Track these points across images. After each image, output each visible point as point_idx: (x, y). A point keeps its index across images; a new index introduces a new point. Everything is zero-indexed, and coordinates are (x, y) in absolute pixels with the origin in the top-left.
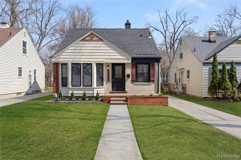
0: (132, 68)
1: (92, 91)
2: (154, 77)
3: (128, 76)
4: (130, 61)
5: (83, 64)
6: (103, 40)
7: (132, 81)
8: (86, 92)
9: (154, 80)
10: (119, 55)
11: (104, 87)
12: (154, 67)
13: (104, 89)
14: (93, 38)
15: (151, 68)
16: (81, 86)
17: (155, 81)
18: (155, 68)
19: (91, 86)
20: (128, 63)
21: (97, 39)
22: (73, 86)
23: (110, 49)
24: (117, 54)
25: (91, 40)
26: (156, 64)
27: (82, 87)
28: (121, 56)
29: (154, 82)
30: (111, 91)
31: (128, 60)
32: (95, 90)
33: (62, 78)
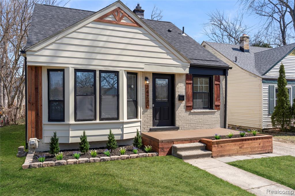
0: (187, 83)
1: (118, 128)
2: (219, 100)
3: (181, 98)
4: (187, 71)
5: (101, 72)
6: (140, 26)
7: (187, 107)
9: (219, 106)
10: (169, 57)
11: (139, 120)
12: (220, 82)
13: (139, 124)
14: (121, 19)
15: (216, 84)
16: (95, 119)
17: (220, 107)
18: (220, 85)
19: (118, 118)
20: (180, 75)
21: (130, 23)
22: (79, 121)
23: (155, 45)
24: (165, 56)
25: (117, 23)
26: (222, 77)
27: (98, 121)
28: (173, 59)
29: (219, 109)
30: (152, 127)
31: (184, 68)
32: (125, 126)
33: (50, 102)
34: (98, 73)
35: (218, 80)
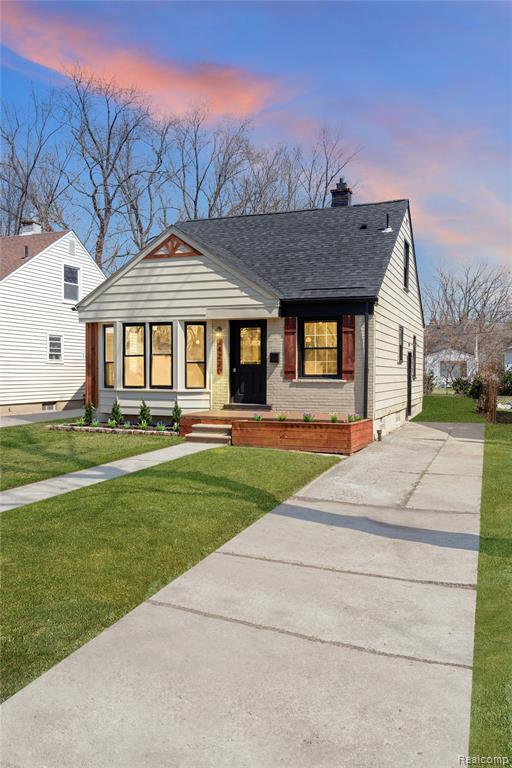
0: (286, 334)
1: (172, 400)
2: (353, 361)
3: (275, 357)
4: (275, 313)
5: (152, 324)
6: (201, 254)
7: (286, 372)
8: (149, 404)
9: (352, 372)
10: (244, 294)
11: (207, 390)
12: (354, 328)
13: (206, 397)
14: (175, 249)
15: (346, 333)
16: (145, 387)
17: (356, 375)
18: (356, 333)
19: (171, 387)
20: (274, 319)
21: (187, 251)
22: (128, 387)
23: (221, 278)
24: (238, 293)
25: (171, 256)
26: (359, 319)
27: (148, 389)
28: (251, 297)
29: (353, 378)
30: (228, 403)
31: (269, 309)
32: (179, 397)
33: (106, 363)
34: (147, 326)
35: (352, 324)
